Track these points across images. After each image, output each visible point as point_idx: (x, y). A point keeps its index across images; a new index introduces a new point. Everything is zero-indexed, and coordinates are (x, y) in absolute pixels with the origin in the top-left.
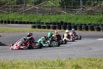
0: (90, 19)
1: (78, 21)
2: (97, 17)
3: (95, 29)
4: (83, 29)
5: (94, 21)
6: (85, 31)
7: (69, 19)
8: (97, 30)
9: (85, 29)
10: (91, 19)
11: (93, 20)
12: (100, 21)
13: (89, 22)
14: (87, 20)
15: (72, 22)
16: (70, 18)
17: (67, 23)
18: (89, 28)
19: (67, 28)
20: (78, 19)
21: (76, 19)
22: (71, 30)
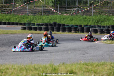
0: (86, 20)
1: (72, 22)
2: (93, 18)
3: (92, 31)
4: (79, 31)
6: (80, 33)
7: (62, 19)
8: (94, 32)
9: (81, 31)
11: (90, 21)
12: (97, 23)
13: (85, 23)
14: (83, 21)
15: (66, 24)
16: (64, 19)
17: (60, 24)
18: (85, 30)
19: (61, 30)
20: (73, 19)
21: (71, 19)
22: (65, 32)
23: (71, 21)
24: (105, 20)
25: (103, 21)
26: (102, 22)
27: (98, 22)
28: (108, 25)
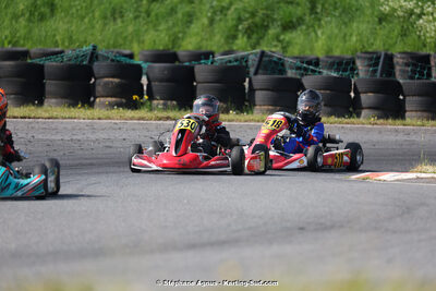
3: (259, 95)
4: (151, 97)
5: (195, 28)
10: (173, 11)
11: (190, 18)
12: (249, 32)
14: (136, 18)
20: (52, 7)
21: (34, 6)
22: (41, 103)
23: (42, 18)
24: (313, 9)
25: (300, 21)
26: (289, 26)
27: (257, 30)
28: (337, 53)
